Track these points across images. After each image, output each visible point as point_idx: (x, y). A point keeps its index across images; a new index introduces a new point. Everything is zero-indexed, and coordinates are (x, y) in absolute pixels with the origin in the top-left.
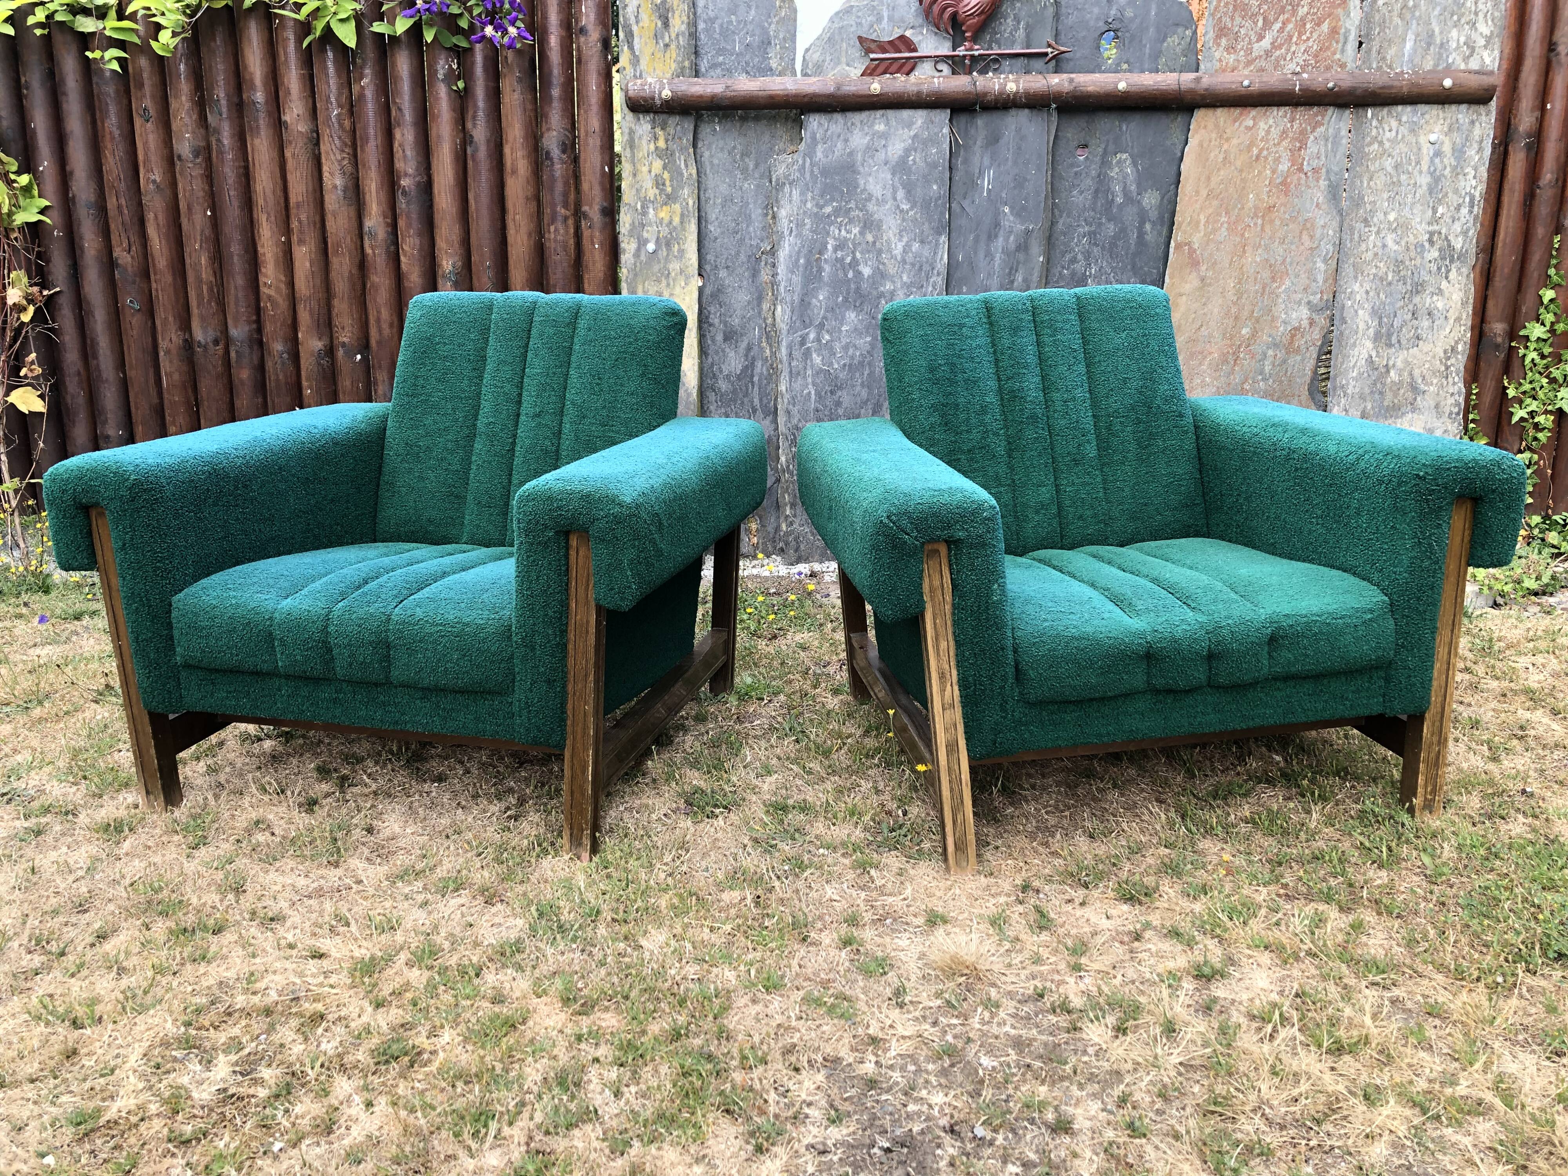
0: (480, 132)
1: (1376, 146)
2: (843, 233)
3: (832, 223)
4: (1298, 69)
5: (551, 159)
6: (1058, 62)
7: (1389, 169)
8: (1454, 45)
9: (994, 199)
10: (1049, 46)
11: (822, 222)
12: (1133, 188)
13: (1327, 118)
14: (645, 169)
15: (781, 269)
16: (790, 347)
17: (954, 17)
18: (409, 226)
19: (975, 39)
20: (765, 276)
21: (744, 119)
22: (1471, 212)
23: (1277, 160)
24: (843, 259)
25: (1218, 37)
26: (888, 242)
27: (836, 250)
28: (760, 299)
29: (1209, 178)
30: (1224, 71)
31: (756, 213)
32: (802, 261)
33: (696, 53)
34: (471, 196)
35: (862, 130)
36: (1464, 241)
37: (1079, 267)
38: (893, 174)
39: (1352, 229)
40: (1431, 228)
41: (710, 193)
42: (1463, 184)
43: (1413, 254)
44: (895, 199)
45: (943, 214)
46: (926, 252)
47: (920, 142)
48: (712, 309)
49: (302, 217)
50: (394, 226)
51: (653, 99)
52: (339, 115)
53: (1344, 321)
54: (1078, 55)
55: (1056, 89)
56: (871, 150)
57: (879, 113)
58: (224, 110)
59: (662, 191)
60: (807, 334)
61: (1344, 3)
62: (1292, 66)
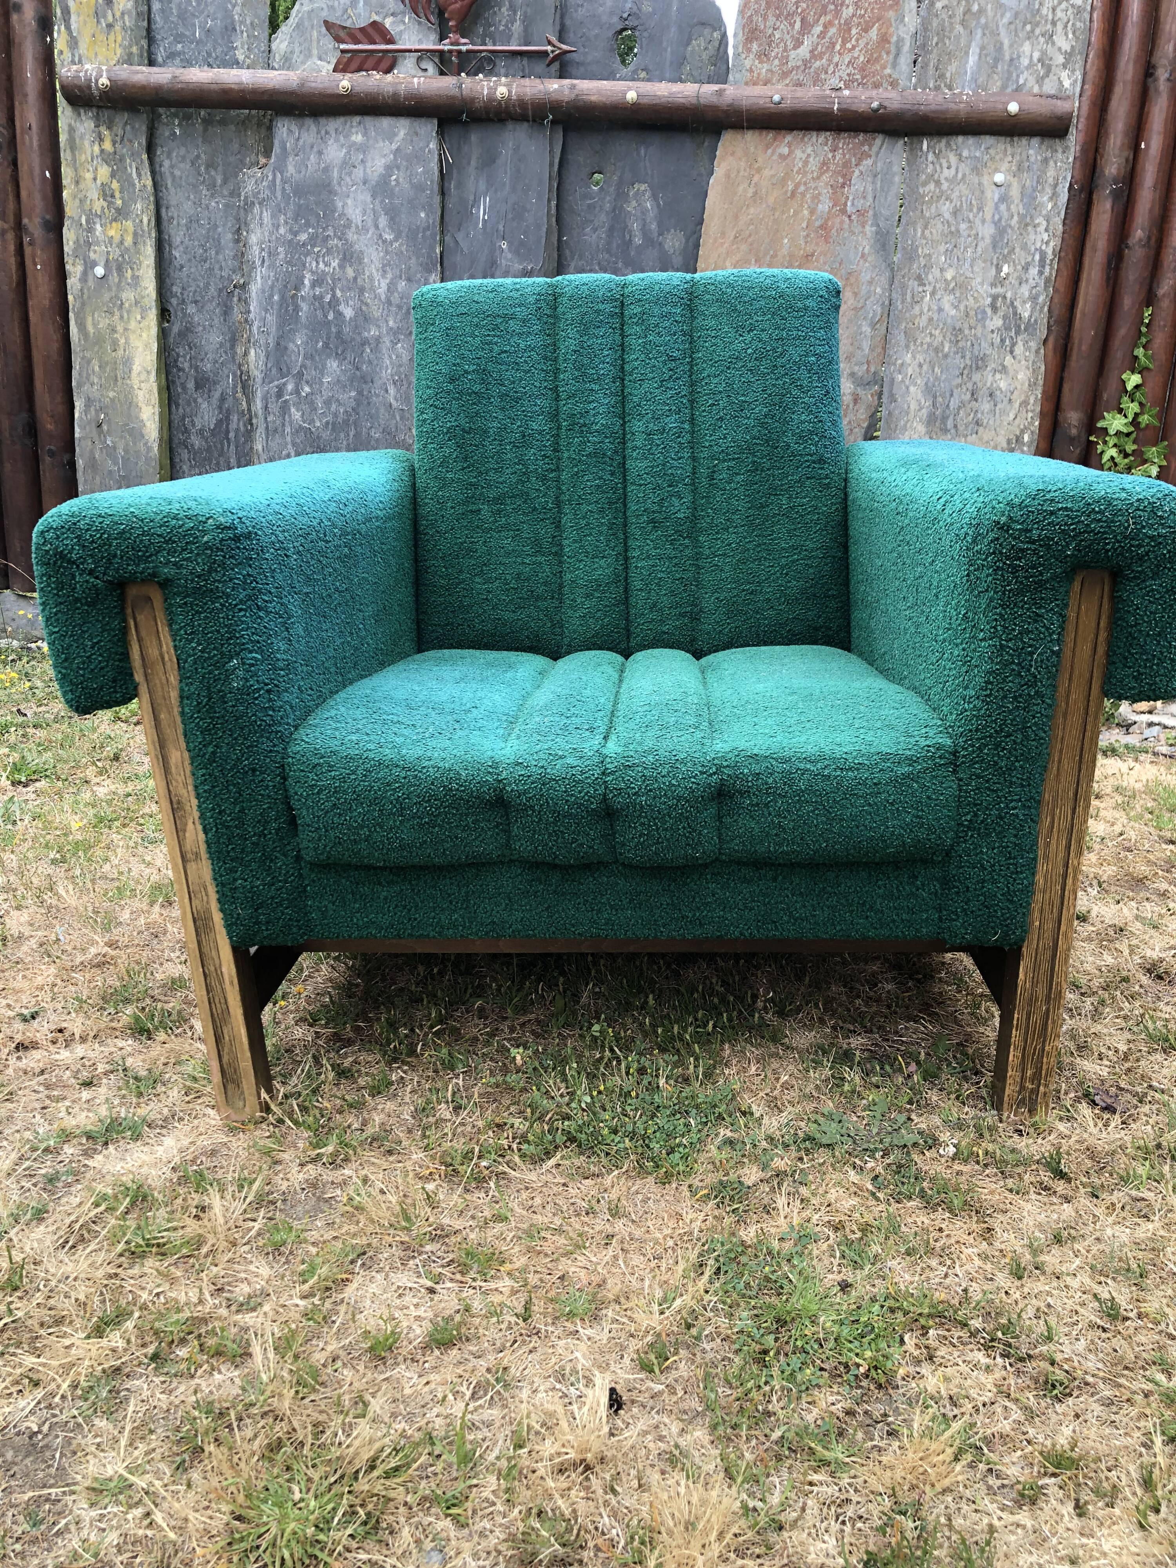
1: (932, 186)
2: (321, 265)
3: (308, 254)
4: (840, 85)
7: (947, 216)
8: (1026, 62)
9: (491, 233)
10: (550, 43)
11: (297, 251)
12: (654, 226)
13: (875, 149)
14: (89, 176)
15: (254, 306)
16: (265, 399)
20: (236, 313)
21: (208, 121)
22: (1041, 273)
23: (816, 198)
24: (321, 297)
25: (749, 40)
26: (371, 278)
27: (313, 285)
28: (234, 341)
29: (736, 217)
31: (226, 237)
32: (276, 298)
33: (150, 38)
35: (337, 140)
36: (1033, 309)
38: (374, 196)
39: (904, 288)
40: (994, 291)
41: (171, 212)
42: (1032, 237)
43: (973, 322)
44: (376, 227)
45: (434, 247)
47: (404, 159)
48: (180, 351)
51: (90, 88)
53: (893, 399)
54: (589, 57)
55: (555, 97)
56: (347, 165)
59: (110, 204)
60: (285, 384)
61: (897, 4)
62: (834, 81)
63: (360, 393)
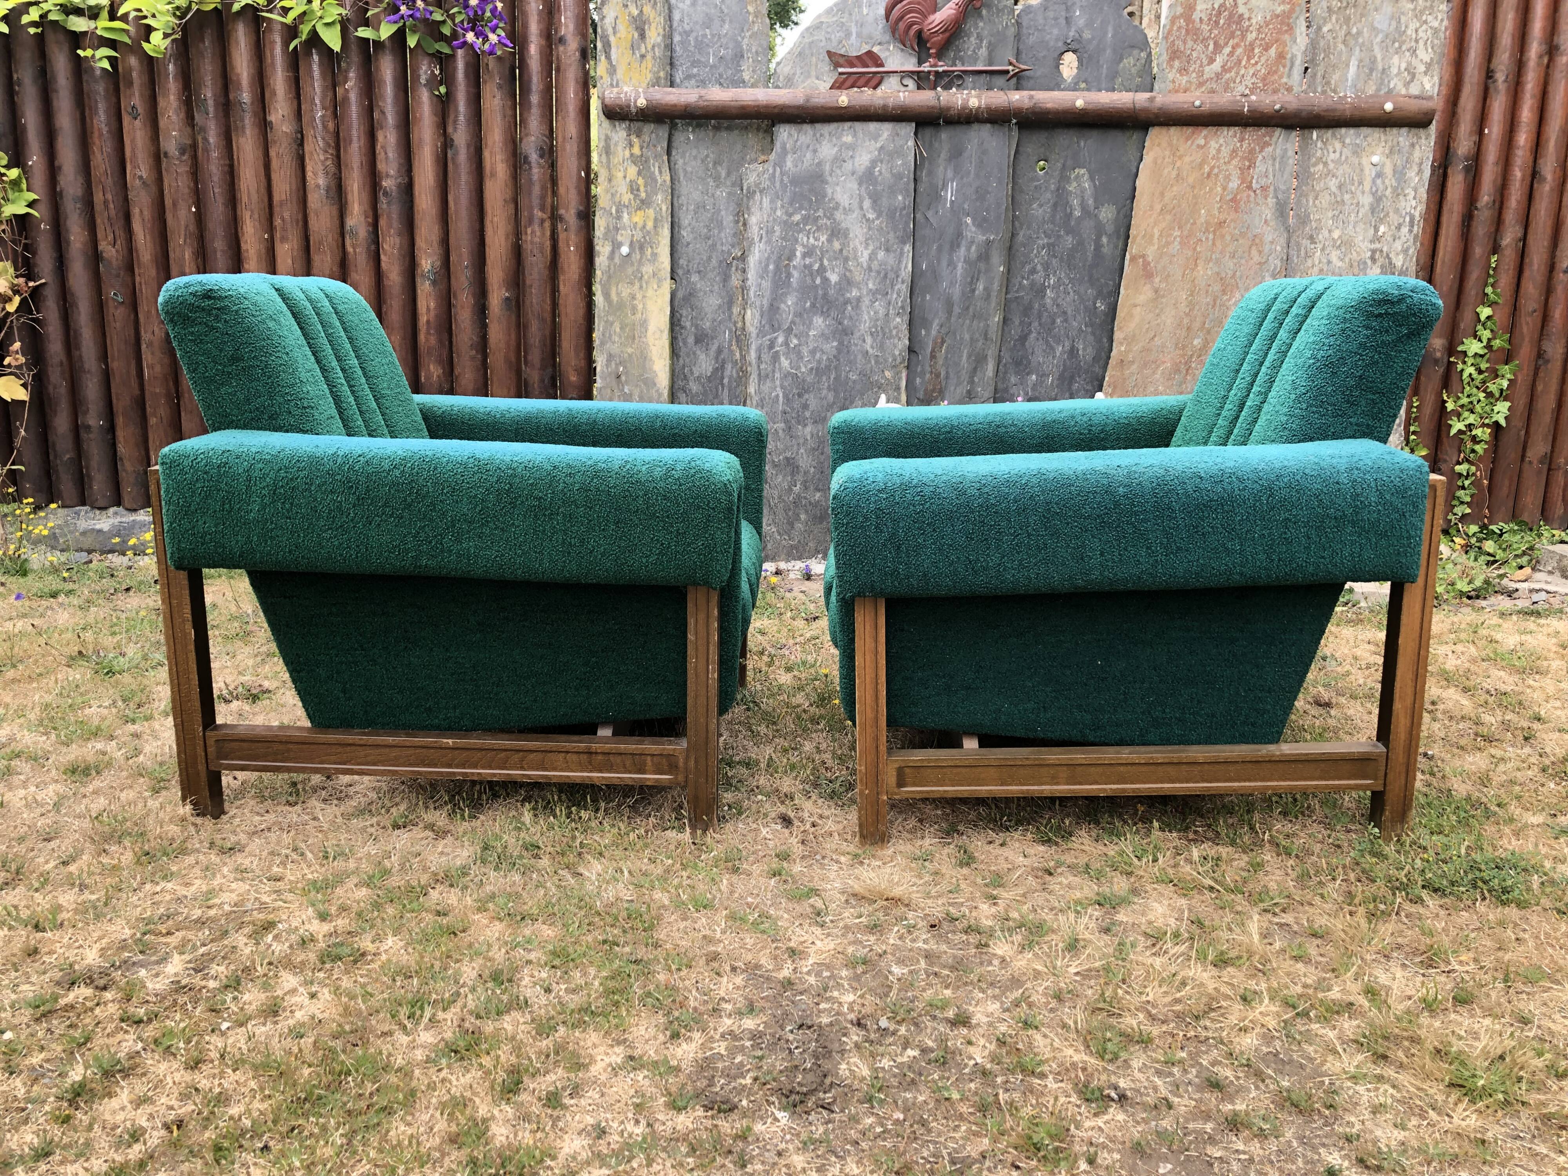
0: (461, 136)
1: (1321, 166)
2: (812, 240)
3: (800, 231)
4: (1247, 92)
5: (529, 163)
6: (1018, 80)
7: (1334, 189)
8: (1394, 71)
9: (957, 210)
10: (1011, 64)
11: (791, 229)
12: (1091, 202)
13: (1274, 139)
14: (620, 175)
15: (752, 275)
16: (759, 350)
17: (919, 34)
18: (390, 226)
19: (939, 56)
20: (735, 281)
21: (717, 128)
22: (1411, 231)
23: (1228, 178)
24: (811, 266)
25: (1171, 59)
26: (855, 250)
27: (805, 255)
28: (730, 303)
29: (1162, 194)
30: (1177, 91)
31: (728, 219)
32: (771, 267)
33: (672, 64)
34: (450, 198)
35: (830, 141)
36: (1403, 260)
37: (1039, 277)
38: (860, 184)
39: (1298, 245)
40: (1373, 246)
41: (683, 200)
42: (1403, 203)
43: (1354, 271)
44: (861, 208)
45: (907, 223)
46: (891, 260)
47: (886, 154)
48: (684, 312)
49: (285, 214)
50: (375, 225)
51: (629, 106)
52: (323, 116)
54: (1039, 73)
55: (1017, 105)
56: (838, 161)
57: (847, 125)
58: (211, 109)
59: (636, 196)
60: (776, 338)
61: (1291, 29)
62: (1241, 89)
63: (841, 343)
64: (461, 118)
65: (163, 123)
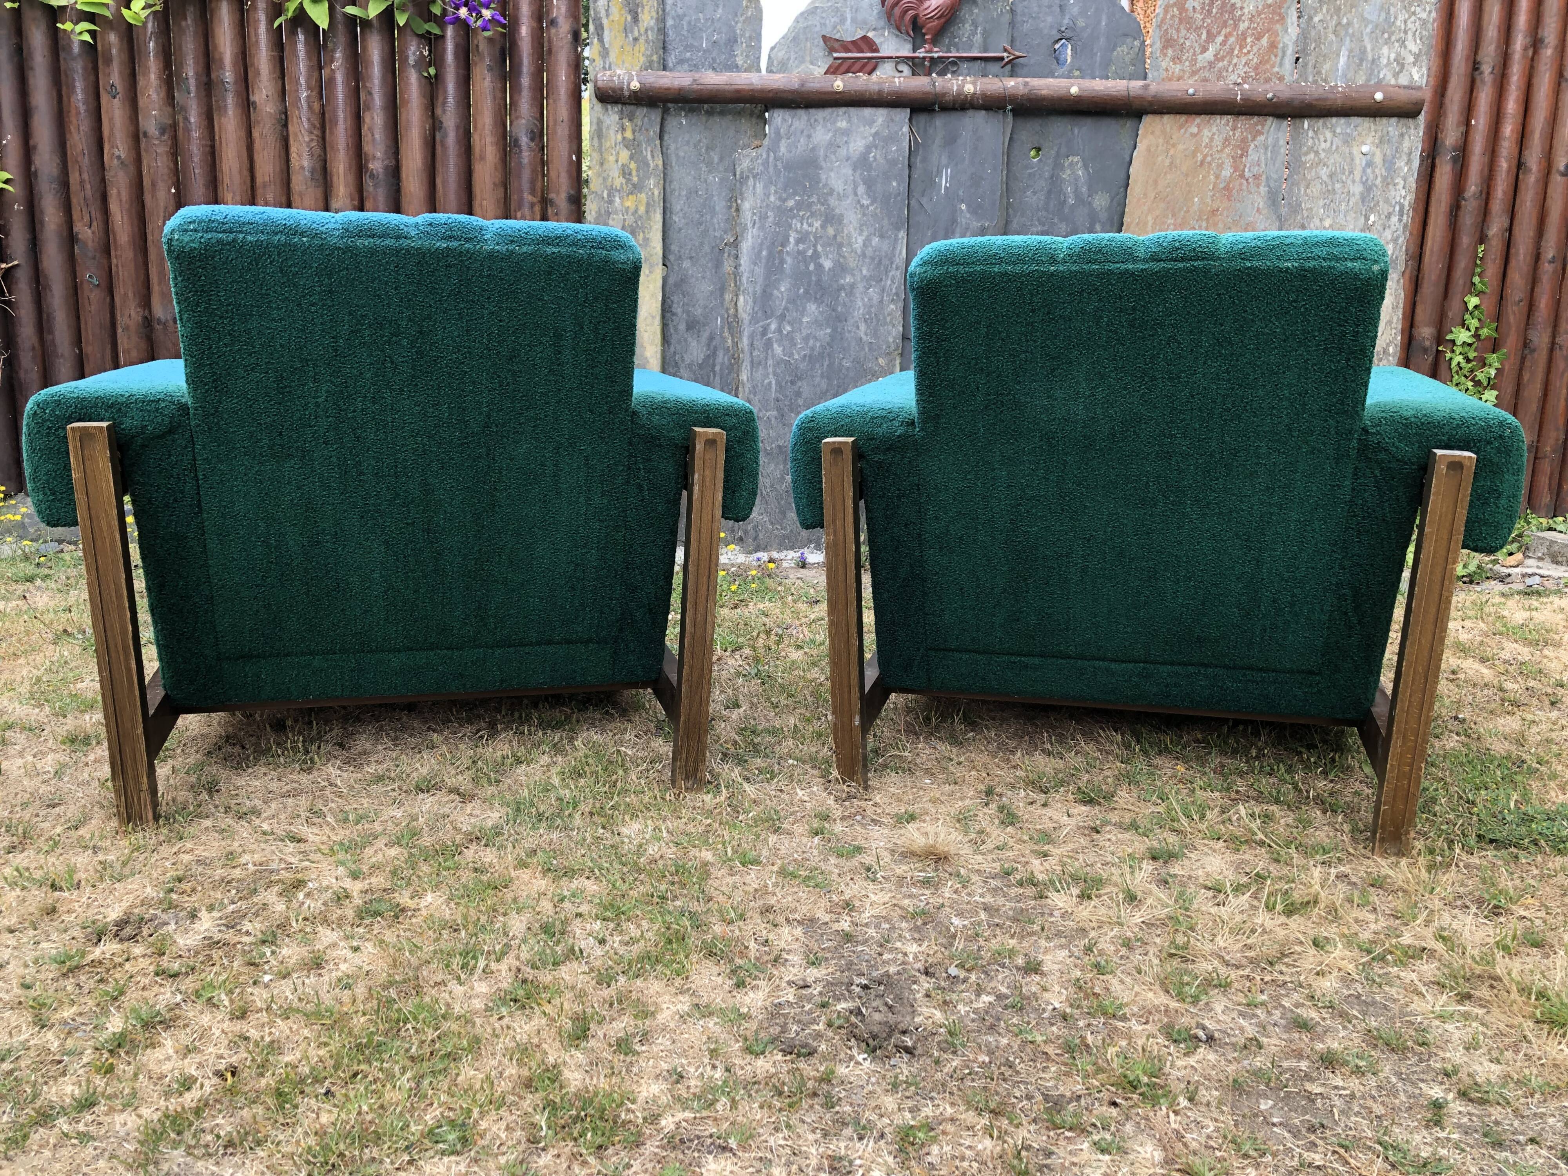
0: (450, 118)
1: (1312, 155)
2: (805, 226)
3: (794, 217)
4: (1240, 80)
5: (520, 147)
6: (1013, 66)
7: (1325, 178)
8: (1384, 61)
9: (951, 197)
10: (1005, 50)
11: (784, 215)
12: (1084, 189)
13: (1266, 128)
14: (612, 159)
15: (744, 261)
16: (751, 337)
17: (915, 20)
19: (935, 42)
20: (727, 266)
21: (710, 113)
22: (1400, 220)
23: (1220, 166)
24: (804, 251)
25: (1165, 47)
26: (849, 236)
27: (798, 241)
28: (723, 289)
29: (1156, 182)
30: (1170, 80)
31: (720, 205)
32: (764, 253)
33: (664, 48)
34: (439, 181)
35: (824, 126)
36: (1395, 248)
38: (854, 170)
41: (675, 185)
42: (1393, 193)
44: (856, 194)
45: (902, 210)
46: (885, 246)
47: (882, 140)
48: (676, 299)
49: (269, 196)
51: (622, 89)
52: (308, 97)
54: (1032, 61)
55: (1012, 91)
56: (832, 146)
57: (842, 110)
58: (193, 89)
59: (628, 180)
60: (769, 325)
61: (1282, 19)
62: (1233, 78)
63: (835, 330)
64: (451, 99)
65: (142, 102)
